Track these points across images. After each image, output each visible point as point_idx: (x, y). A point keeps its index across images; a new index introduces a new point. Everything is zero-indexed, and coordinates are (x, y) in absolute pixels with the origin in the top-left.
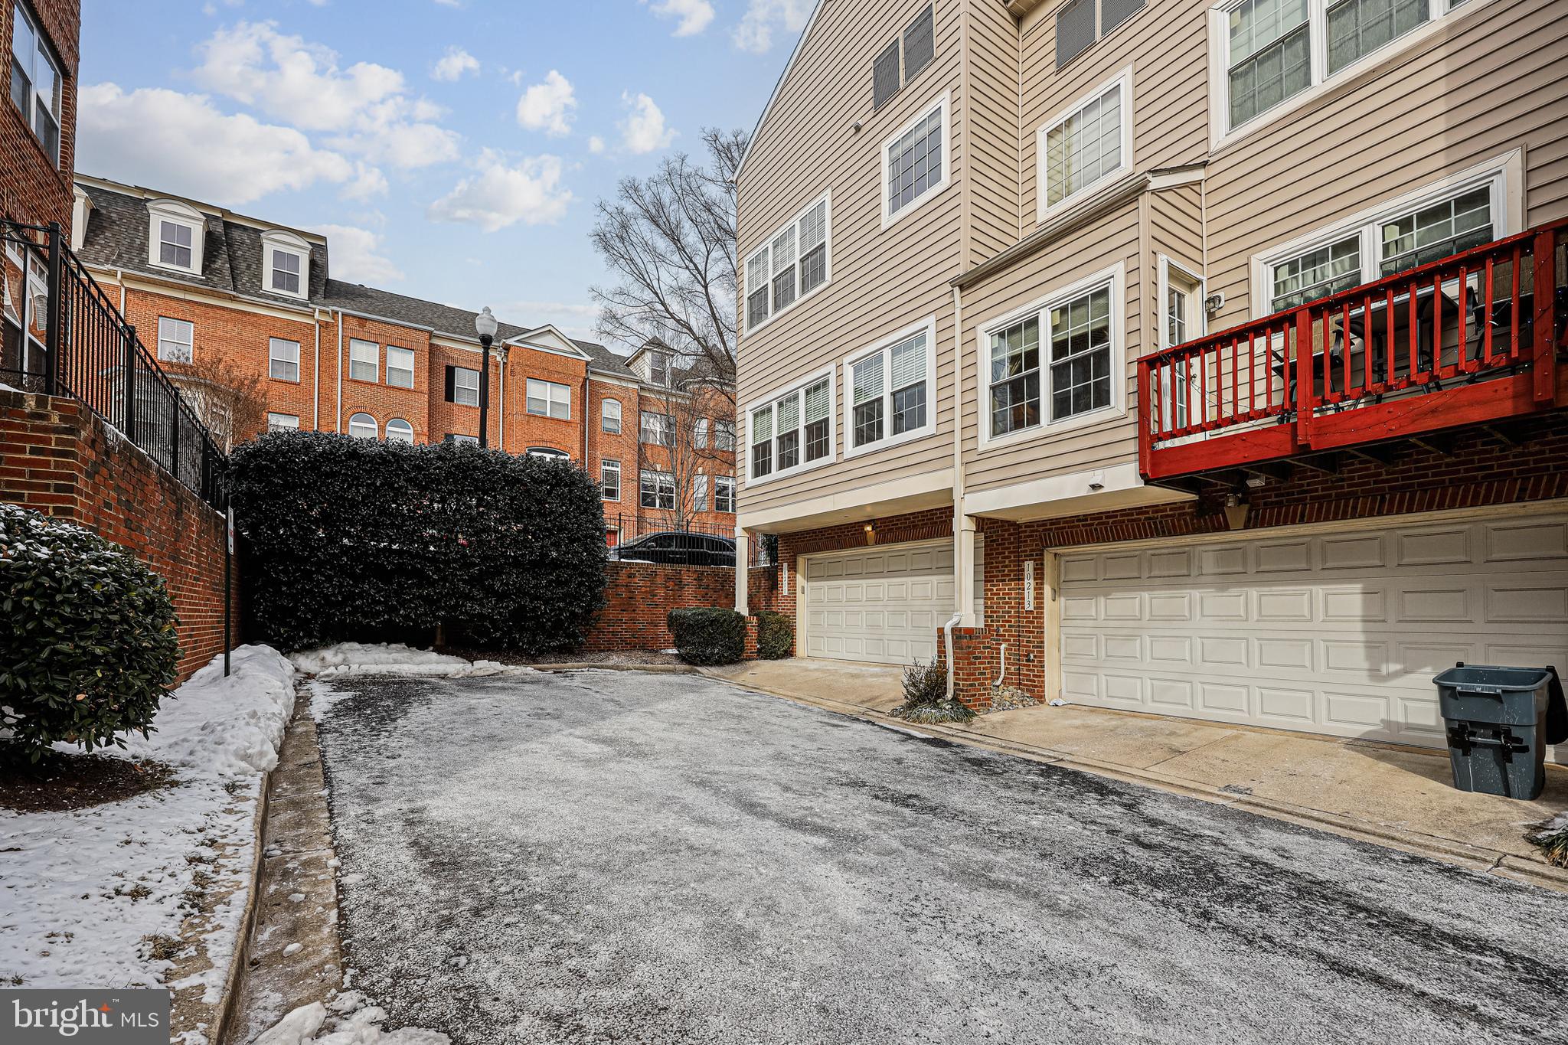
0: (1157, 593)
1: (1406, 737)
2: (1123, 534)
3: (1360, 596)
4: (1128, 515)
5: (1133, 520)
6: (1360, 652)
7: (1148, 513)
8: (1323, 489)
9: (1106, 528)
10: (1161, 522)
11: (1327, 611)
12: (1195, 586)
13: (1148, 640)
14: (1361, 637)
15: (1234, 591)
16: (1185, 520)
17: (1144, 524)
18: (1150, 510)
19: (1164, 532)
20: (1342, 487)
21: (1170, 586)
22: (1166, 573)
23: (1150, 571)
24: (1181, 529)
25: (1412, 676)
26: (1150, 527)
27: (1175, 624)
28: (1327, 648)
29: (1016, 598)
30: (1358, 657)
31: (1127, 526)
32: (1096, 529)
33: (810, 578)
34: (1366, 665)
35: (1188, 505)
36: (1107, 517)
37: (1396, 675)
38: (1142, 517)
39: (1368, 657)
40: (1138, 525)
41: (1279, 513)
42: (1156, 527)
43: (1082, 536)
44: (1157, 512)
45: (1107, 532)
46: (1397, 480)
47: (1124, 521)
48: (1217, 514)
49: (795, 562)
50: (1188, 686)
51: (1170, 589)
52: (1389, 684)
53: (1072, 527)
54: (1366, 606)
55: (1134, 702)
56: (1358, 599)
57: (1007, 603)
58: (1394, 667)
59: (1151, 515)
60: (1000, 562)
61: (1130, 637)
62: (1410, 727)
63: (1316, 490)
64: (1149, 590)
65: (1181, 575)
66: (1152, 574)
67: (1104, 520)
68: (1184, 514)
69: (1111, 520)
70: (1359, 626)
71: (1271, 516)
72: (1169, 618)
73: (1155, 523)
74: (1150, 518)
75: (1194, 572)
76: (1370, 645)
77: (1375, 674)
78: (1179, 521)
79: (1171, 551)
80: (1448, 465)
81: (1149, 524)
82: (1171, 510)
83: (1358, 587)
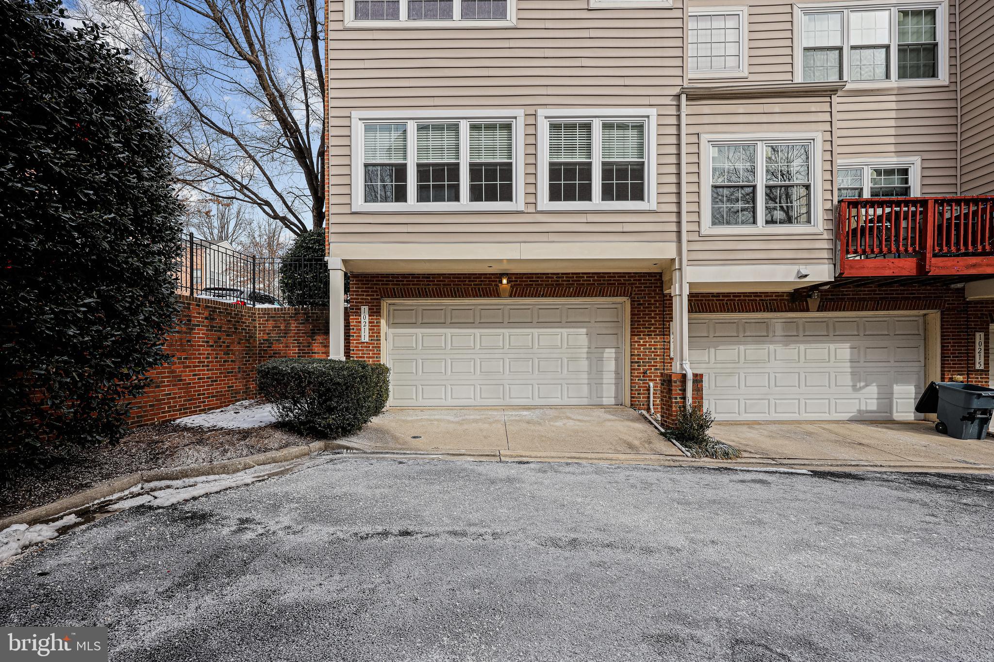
0: (748, 347)
1: (867, 416)
2: (746, 308)
3: (849, 350)
4: (748, 296)
5: (751, 300)
6: (849, 377)
7: (761, 296)
8: (853, 295)
9: (734, 303)
10: (770, 303)
11: (836, 357)
12: (772, 342)
13: (742, 376)
14: (849, 370)
15: (793, 346)
16: (784, 303)
17: (759, 303)
18: (763, 295)
19: (771, 309)
20: (860, 295)
21: (758, 343)
22: (754, 334)
23: (745, 332)
24: (782, 308)
25: (869, 387)
26: (763, 305)
27: (760, 365)
28: (836, 376)
29: (661, 349)
30: (848, 380)
31: (748, 303)
32: (727, 304)
33: (392, 325)
34: (851, 384)
35: (785, 294)
36: (734, 296)
37: (864, 387)
38: (758, 299)
39: (853, 380)
40: (756, 303)
41: (834, 305)
42: (767, 306)
43: (717, 307)
44: (767, 296)
45: (735, 306)
46: (882, 294)
47: (745, 300)
48: (803, 302)
49: (379, 306)
50: (766, 401)
51: (756, 344)
52: (861, 392)
53: (709, 300)
54: (852, 354)
55: (734, 415)
56: (848, 351)
57: (653, 352)
58: (862, 384)
59: (763, 298)
60: (647, 321)
61: (731, 374)
62: (867, 412)
63: (849, 295)
64: (744, 344)
65: (764, 335)
66: (746, 335)
67: (732, 298)
68: (783, 300)
69: (737, 299)
70: (848, 364)
71: (830, 306)
72: (757, 362)
73: (766, 303)
74: (762, 300)
75: (771, 335)
76: (853, 374)
77: (854, 386)
78: (781, 303)
79: (757, 321)
80: (901, 290)
81: (763, 303)
82: (776, 296)
83: (848, 345)
